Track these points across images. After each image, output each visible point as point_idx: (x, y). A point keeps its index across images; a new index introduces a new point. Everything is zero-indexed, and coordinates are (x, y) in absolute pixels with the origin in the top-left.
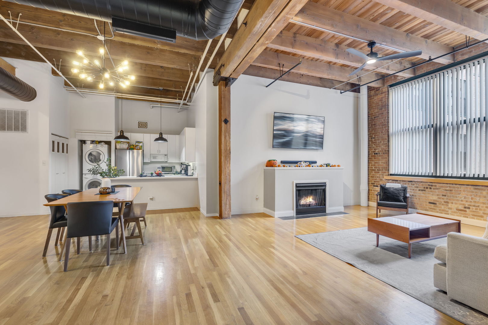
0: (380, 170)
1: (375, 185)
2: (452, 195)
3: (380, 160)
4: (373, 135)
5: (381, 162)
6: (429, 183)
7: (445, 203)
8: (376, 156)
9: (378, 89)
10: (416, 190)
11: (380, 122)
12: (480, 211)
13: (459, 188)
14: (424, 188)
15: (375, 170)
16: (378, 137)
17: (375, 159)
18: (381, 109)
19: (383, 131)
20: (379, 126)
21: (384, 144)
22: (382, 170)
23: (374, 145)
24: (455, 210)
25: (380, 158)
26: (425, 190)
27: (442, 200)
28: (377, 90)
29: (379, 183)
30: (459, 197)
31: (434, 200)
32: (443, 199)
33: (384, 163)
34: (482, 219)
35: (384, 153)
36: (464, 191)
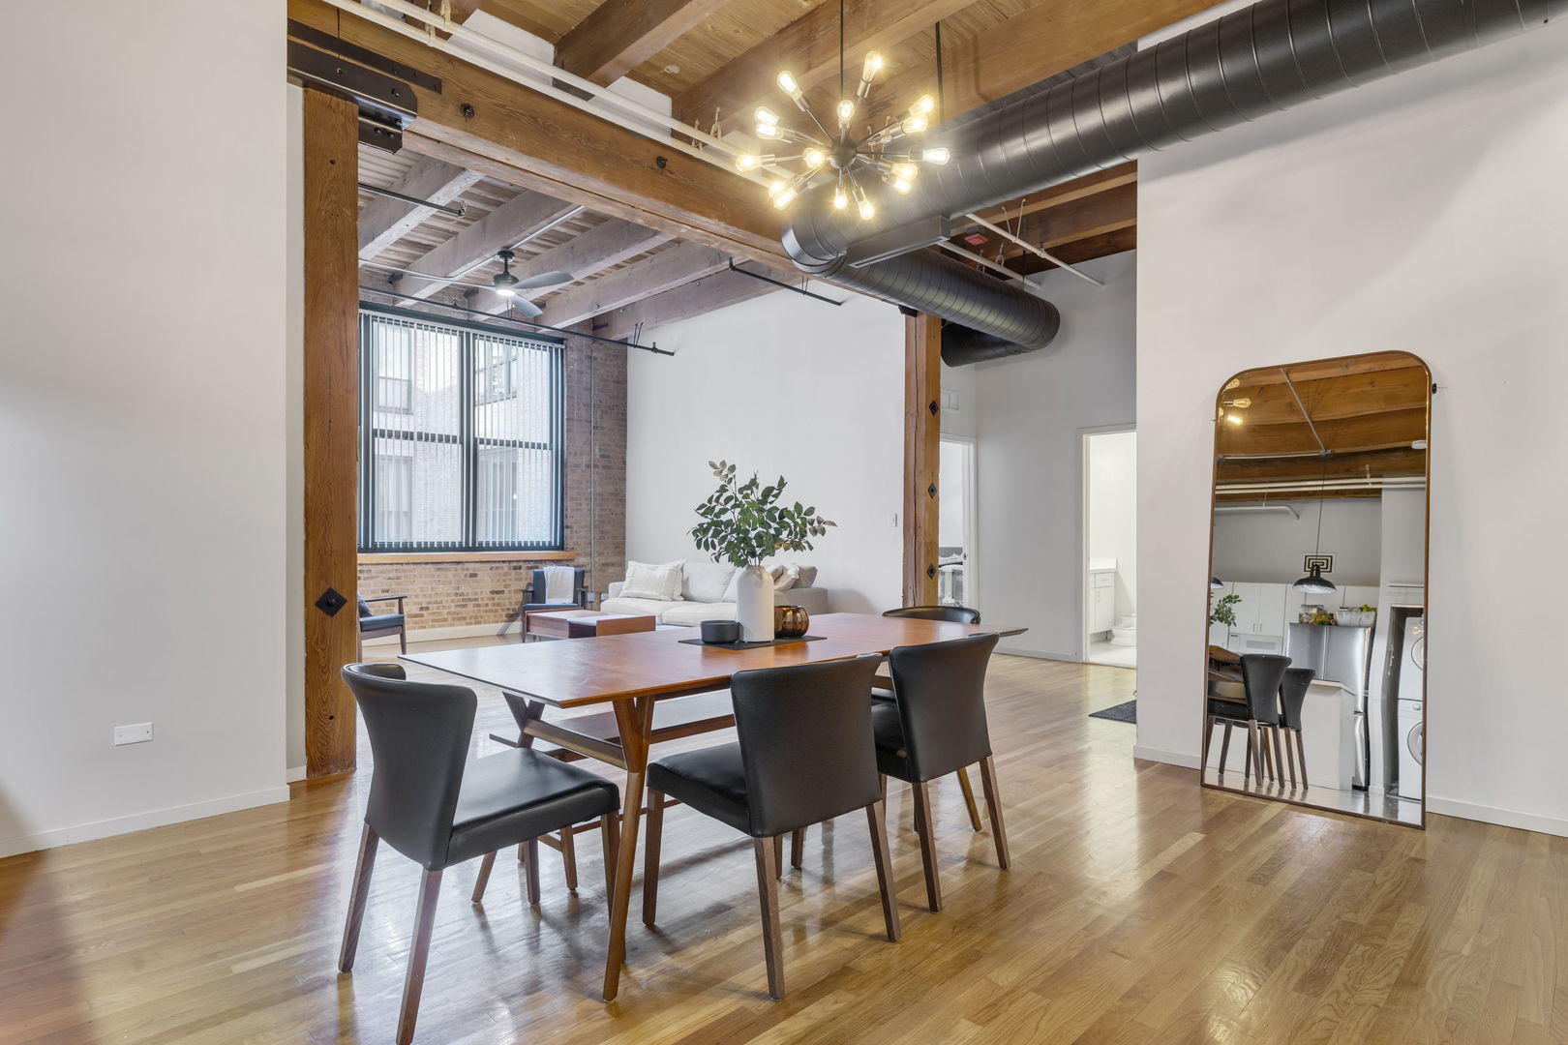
36: (421, 576)
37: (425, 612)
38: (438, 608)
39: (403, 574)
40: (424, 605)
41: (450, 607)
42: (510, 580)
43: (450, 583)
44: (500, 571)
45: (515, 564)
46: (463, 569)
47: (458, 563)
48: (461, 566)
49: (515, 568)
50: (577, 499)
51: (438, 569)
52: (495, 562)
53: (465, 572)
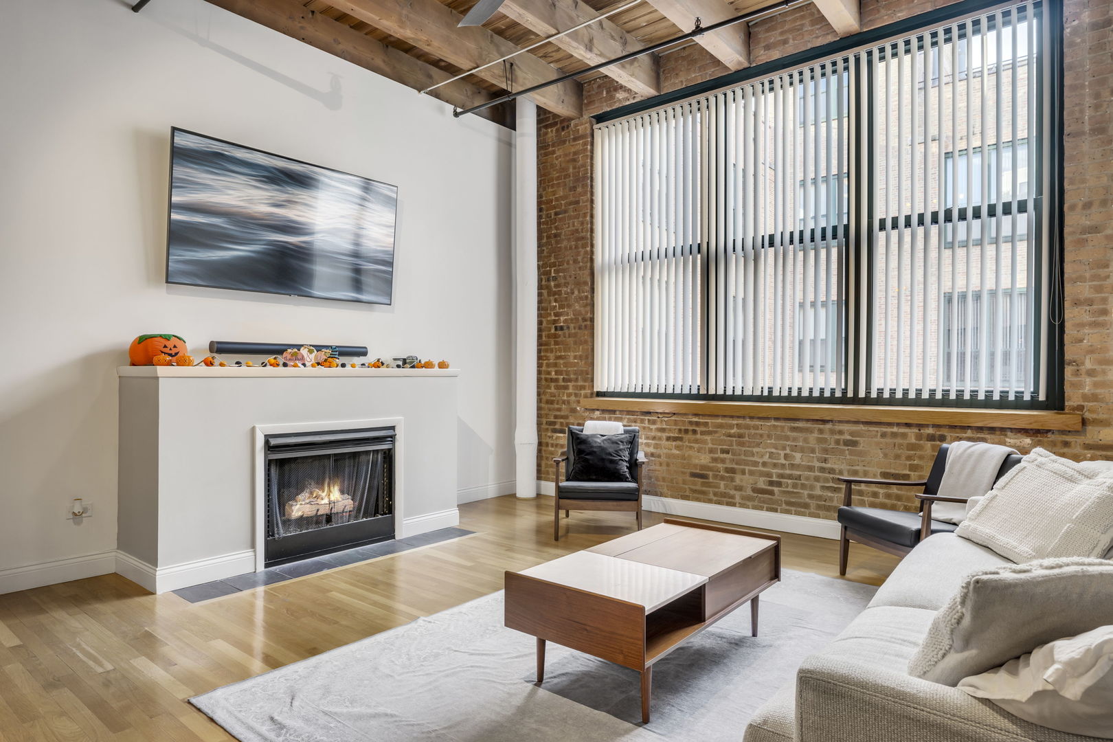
0: (570, 380)
1: (557, 427)
2: (744, 449)
3: (567, 349)
4: (553, 271)
5: (572, 354)
6: (690, 417)
7: (728, 472)
8: (560, 336)
9: (565, 124)
10: (660, 439)
11: (571, 228)
12: (802, 491)
13: (758, 429)
14: (680, 430)
15: (556, 380)
16: (565, 278)
17: (558, 345)
18: (574, 188)
19: (580, 258)
20: (569, 240)
21: (581, 298)
22: (576, 380)
23: (556, 301)
24: (749, 492)
25: (571, 341)
26: (680, 439)
27: (720, 465)
28: (563, 129)
29: (567, 421)
30: (757, 453)
31: (703, 467)
32: (723, 461)
33: (581, 357)
34: (807, 511)
35: (580, 328)
36: (769, 436)
37: (776, 489)
38: (795, 486)
39: (747, 431)
40: (775, 479)
41: (812, 488)
42: (921, 458)
43: (813, 451)
44: (899, 441)
45: (930, 431)
46: (832, 432)
47: (824, 422)
48: (829, 426)
49: (931, 438)
50: (1090, 302)
51: (794, 429)
52: (890, 424)
53: (837, 437)
